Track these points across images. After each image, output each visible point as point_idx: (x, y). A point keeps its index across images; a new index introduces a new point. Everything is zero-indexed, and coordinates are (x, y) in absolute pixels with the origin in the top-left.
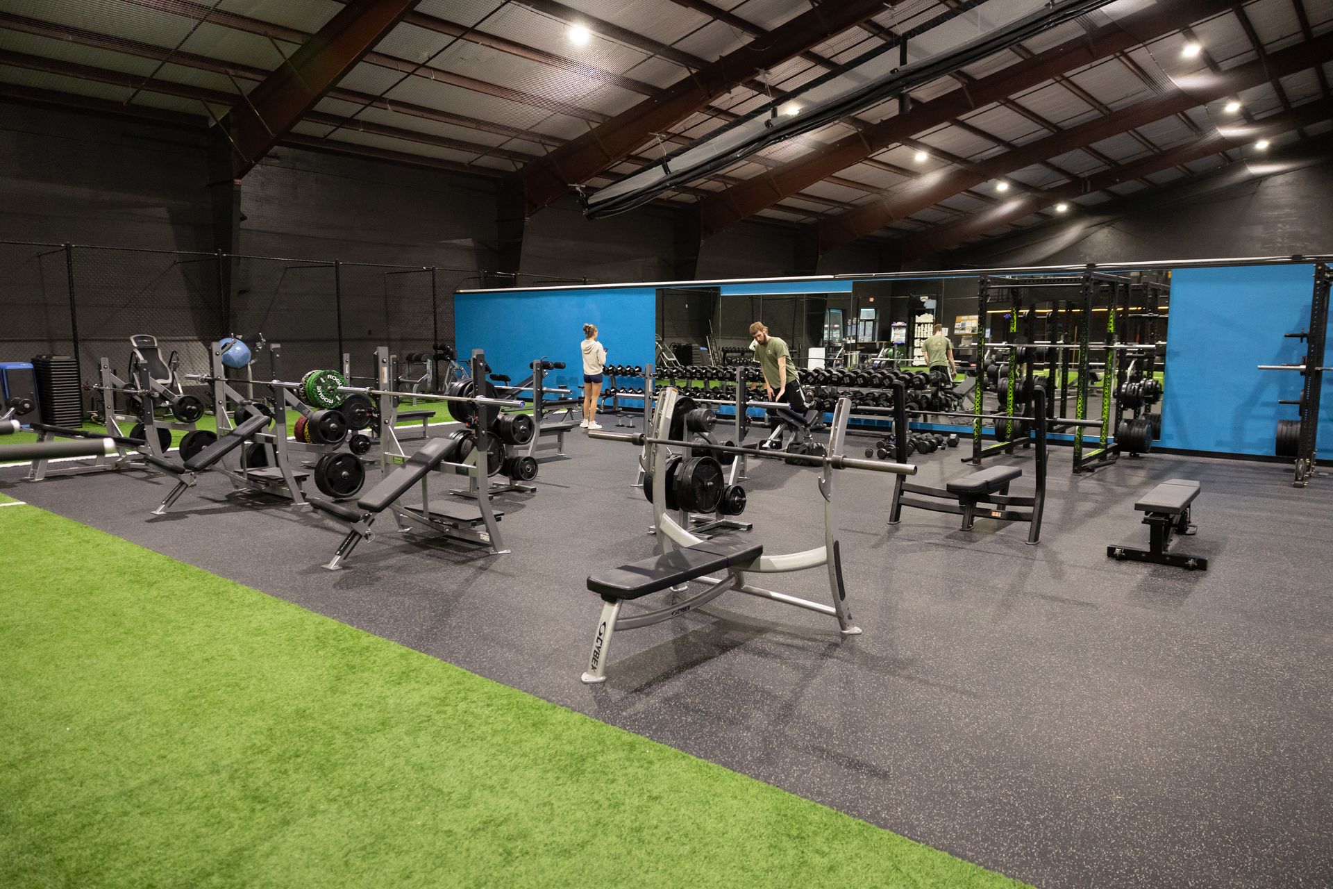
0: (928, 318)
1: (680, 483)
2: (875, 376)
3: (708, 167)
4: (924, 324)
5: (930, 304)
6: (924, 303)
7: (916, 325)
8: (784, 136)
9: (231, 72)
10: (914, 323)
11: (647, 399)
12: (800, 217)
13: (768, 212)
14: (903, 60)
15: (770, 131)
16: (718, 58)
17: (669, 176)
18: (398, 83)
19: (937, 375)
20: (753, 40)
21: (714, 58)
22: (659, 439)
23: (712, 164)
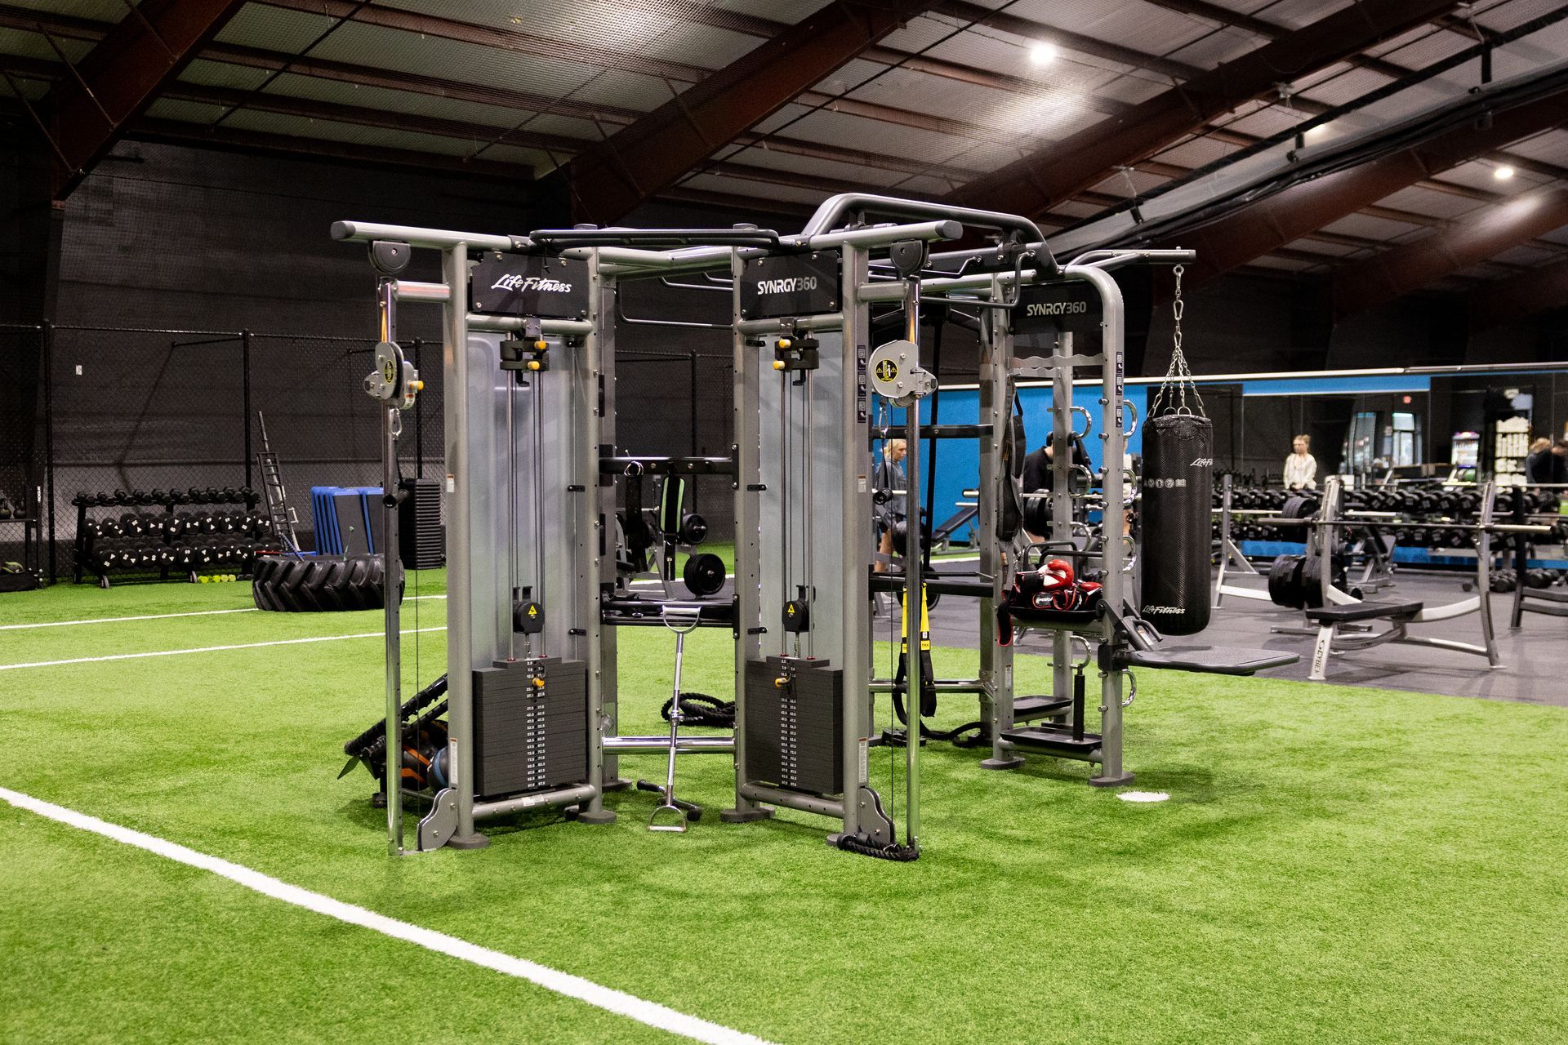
0: (1520, 425)
1: (1309, 579)
2: (1465, 499)
3: (1201, 214)
4: (1513, 434)
5: (1520, 400)
6: (1511, 400)
7: (1499, 437)
8: (1315, 174)
9: (597, 116)
10: (1495, 433)
11: (1225, 513)
12: (1305, 264)
13: (1264, 261)
14: (1486, 75)
15: (1293, 167)
16: (1216, 66)
17: (1142, 226)
18: (798, 119)
19: (1548, 496)
20: (1267, 42)
21: (1211, 65)
22: (1327, 521)
23: (1209, 210)
